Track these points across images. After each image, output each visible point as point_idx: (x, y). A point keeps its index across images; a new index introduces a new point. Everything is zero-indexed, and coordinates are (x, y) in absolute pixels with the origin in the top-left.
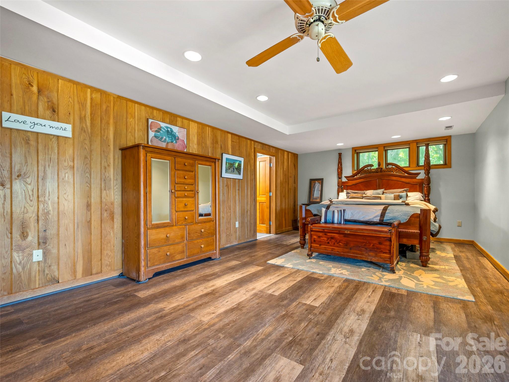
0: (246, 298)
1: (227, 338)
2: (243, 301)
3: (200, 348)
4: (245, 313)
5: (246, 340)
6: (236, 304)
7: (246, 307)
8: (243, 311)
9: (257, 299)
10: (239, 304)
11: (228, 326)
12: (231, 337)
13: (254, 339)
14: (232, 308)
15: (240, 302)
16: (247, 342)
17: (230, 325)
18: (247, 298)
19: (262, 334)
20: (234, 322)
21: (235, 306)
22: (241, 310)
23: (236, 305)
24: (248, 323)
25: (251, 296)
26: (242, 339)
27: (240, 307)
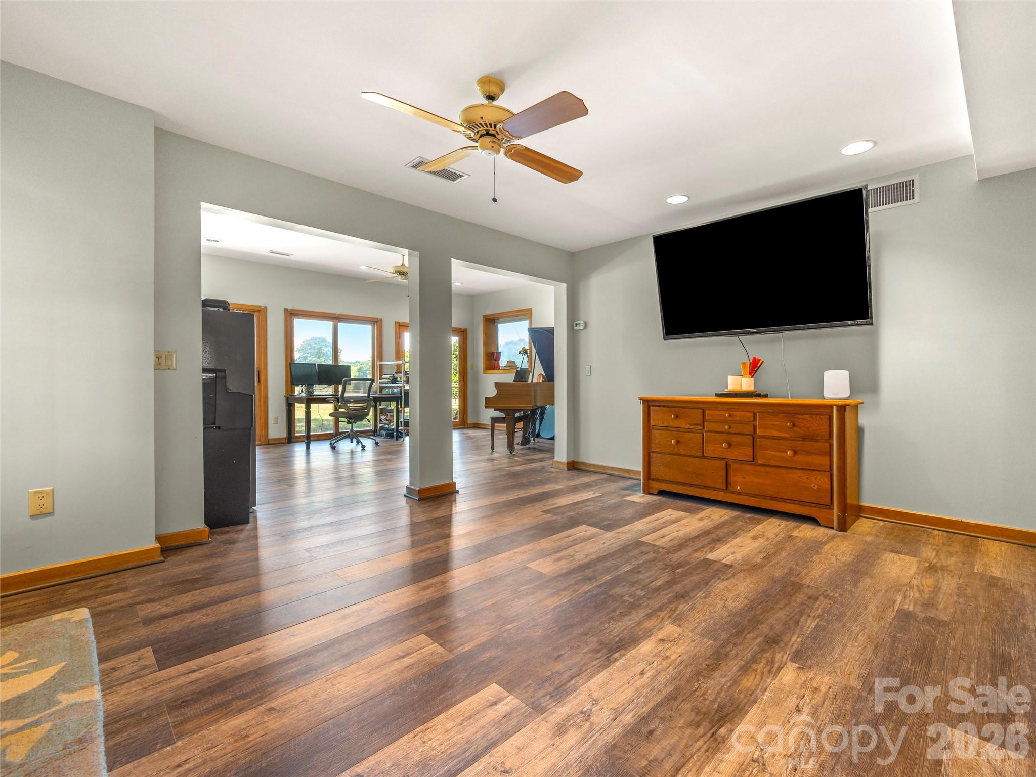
0: (590, 683)
1: (618, 595)
2: (599, 672)
3: (653, 587)
4: (590, 634)
5: (589, 591)
6: (617, 664)
7: (590, 651)
8: (596, 640)
9: (559, 673)
10: (608, 661)
11: (621, 611)
12: (611, 596)
13: (577, 591)
14: (622, 652)
15: (606, 667)
16: (587, 589)
17: (617, 613)
18: (588, 680)
19: (564, 596)
20: (612, 618)
21: (616, 655)
22: (601, 643)
23: (616, 660)
24: (586, 614)
25: (575, 689)
26: (595, 592)
27: (604, 651)
